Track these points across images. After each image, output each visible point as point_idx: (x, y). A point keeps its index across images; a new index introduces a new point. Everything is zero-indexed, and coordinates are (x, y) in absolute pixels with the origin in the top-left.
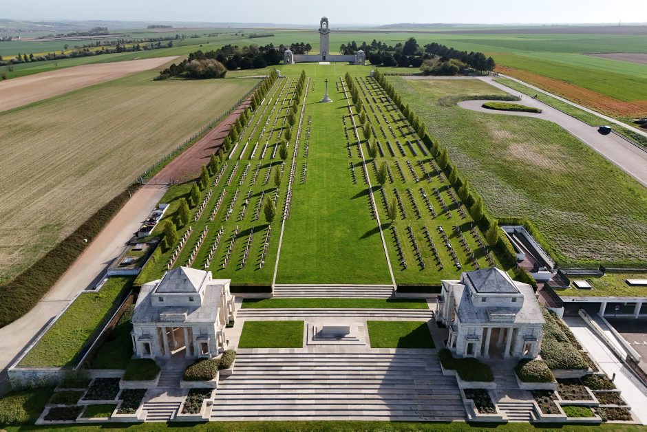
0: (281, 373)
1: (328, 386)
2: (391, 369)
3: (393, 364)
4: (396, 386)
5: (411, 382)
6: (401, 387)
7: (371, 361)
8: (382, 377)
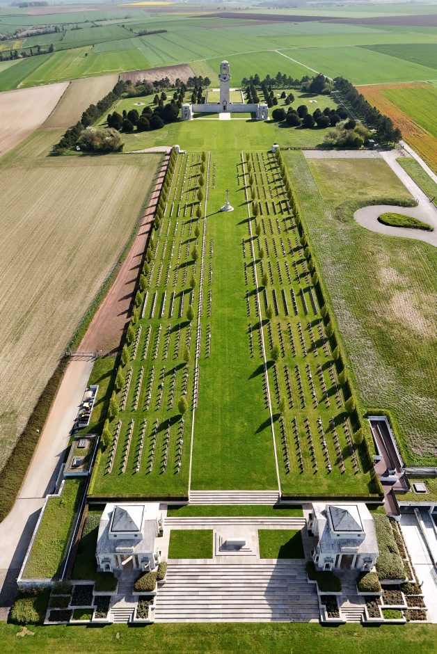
0: (198, 581)
1: (230, 593)
2: (273, 578)
3: (275, 574)
4: (276, 593)
5: (285, 589)
6: (279, 593)
7: (259, 571)
8: (266, 585)
